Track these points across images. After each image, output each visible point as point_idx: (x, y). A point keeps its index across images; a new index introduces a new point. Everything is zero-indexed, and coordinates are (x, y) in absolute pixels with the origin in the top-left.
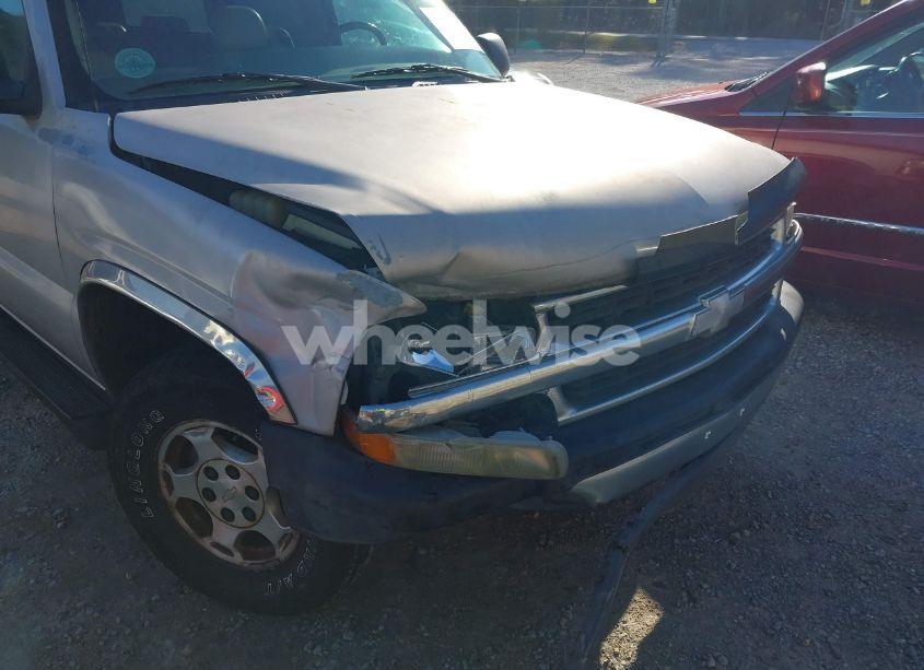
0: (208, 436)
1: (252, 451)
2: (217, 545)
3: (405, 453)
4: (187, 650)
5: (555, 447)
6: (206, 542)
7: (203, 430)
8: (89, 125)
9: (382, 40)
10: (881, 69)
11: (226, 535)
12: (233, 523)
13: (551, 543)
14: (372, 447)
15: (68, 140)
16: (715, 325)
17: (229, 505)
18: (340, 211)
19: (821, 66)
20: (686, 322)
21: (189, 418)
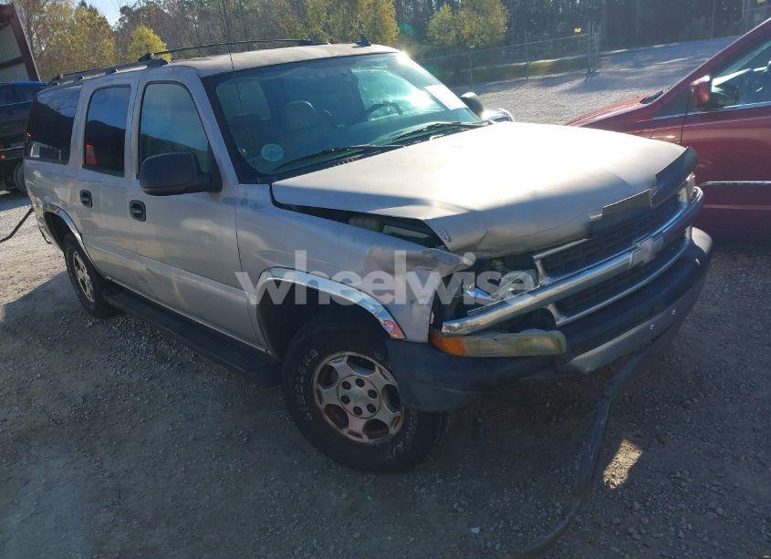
0: (344, 362)
1: (370, 367)
2: (352, 433)
3: (470, 348)
4: (344, 496)
5: (558, 334)
6: (345, 432)
7: (341, 359)
8: (257, 192)
9: (400, 112)
10: (755, 70)
11: (357, 424)
12: (362, 416)
13: (560, 419)
14: (450, 347)
15: (244, 202)
16: (646, 258)
17: (359, 404)
18: (422, 218)
19: (706, 78)
20: (627, 258)
21: (332, 352)
